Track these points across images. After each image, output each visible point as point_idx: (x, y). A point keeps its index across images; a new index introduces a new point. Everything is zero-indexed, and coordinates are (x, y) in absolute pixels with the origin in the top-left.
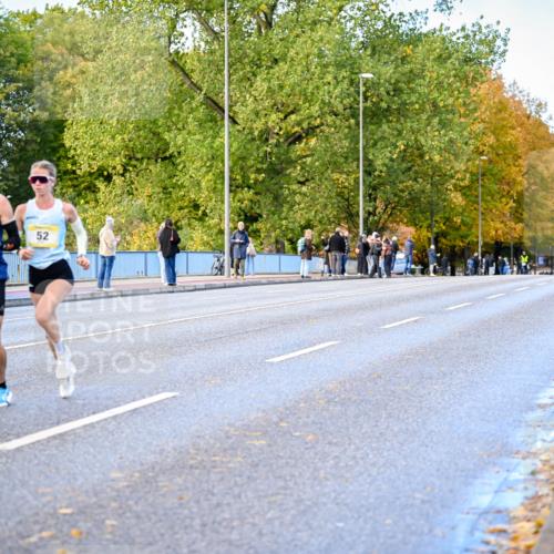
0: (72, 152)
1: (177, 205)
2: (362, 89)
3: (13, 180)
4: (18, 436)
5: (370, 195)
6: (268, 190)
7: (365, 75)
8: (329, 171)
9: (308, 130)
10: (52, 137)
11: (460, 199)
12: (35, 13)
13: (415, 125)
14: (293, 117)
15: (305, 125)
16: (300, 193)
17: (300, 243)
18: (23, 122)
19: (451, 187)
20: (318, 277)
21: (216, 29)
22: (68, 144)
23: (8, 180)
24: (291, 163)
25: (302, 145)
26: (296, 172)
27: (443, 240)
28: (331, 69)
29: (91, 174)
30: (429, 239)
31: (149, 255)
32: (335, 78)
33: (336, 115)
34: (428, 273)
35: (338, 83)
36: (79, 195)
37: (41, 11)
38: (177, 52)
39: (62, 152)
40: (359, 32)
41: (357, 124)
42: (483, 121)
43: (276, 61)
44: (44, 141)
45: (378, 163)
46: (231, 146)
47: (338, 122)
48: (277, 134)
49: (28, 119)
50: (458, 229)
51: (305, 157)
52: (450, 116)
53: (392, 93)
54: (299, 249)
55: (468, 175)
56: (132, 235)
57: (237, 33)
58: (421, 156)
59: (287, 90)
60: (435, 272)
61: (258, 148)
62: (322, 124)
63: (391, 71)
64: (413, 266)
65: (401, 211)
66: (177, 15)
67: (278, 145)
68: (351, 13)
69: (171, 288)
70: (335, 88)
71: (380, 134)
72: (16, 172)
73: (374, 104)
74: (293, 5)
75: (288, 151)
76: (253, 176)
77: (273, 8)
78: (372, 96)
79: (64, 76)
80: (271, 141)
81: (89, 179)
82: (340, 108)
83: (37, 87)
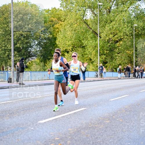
0: (58, 46)
1: (86, 59)
2: (134, 29)
4: (45, 119)
5: (136, 56)
7: (135, 25)
8: (126, 50)
10: (53, 42)
12: (49, 10)
14: (116, 36)
15: (119, 38)
16: (118, 56)
17: (118, 69)
18: (46, 38)
20: (123, 78)
21: (96, 13)
22: (57, 43)
23: (42, 53)
24: (116, 48)
25: (118, 43)
26: (117, 50)
28: (126, 23)
29: (63, 51)
32: (127, 26)
33: (127, 36)
37: (50, 9)
38: (86, 19)
39: (56, 45)
40: (133, 14)
41: (133, 38)
43: (111, 21)
44: (51, 43)
45: (138, 48)
46: (100, 44)
47: (128, 37)
48: (112, 40)
51: (119, 46)
53: (142, 30)
54: (118, 71)
57: (101, 14)
59: (114, 28)
61: (107, 44)
62: (124, 38)
63: (142, 24)
66: (85, 10)
67: (112, 43)
68: (131, 9)
69: (84, 81)
70: (127, 28)
71: (139, 41)
72: (44, 51)
73: (137, 32)
74: (116, 7)
75: (115, 45)
76: (105, 52)
77: (111, 7)
78: (137, 30)
79: (56, 26)
80: (110, 42)
81: (63, 52)
82: (128, 34)
83: (49, 29)
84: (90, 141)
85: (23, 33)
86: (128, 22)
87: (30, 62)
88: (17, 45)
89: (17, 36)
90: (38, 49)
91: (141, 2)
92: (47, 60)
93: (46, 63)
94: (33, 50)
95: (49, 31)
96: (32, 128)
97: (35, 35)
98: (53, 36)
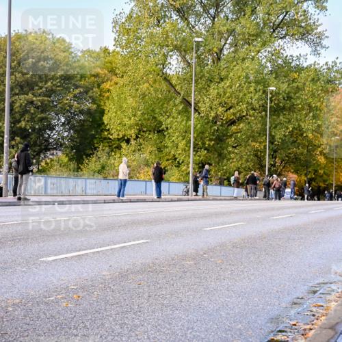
0: (108, 127)
1: (165, 158)
2: (269, 96)
3: (76, 142)
5: (273, 155)
6: (216, 150)
7: (270, 88)
8: (250, 141)
9: (239, 118)
10: (98, 118)
11: (323, 160)
13: (299, 117)
14: (231, 110)
15: (238, 115)
16: (233, 153)
17: (232, 179)
18: (83, 110)
19: (318, 153)
20: (242, 198)
21: (189, 61)
22: (106, 122)
23: (73, 141)
24: (231, 136)
25: (235, 127)
26: (231, 141)
27: (313, 183)
28: (253, 84)
29: (119, 139)
30: (305, 181)
31: (148, 183)
32: (255, 89)
33: (255, 110)
34: (304, 200)
35: (256, 92)
36: (112, 151)
39: (103, 127)
40: (269, 65)
41: (266, 115)
42: (337, 117)
43: (222, 80)
44: (94, 121)
45: (277, 137)
46: (195, 126)
47: (256, 114)
48: (222, 119)
49: (85, 108)
50: (322, 176)
51: (237, 133)
52: (318, 112)
53: (286, 99)
54: (232, 183)
55: (328, 147)
56: (139, 173)
57: (201, 62)
58: (302, 135)
59: (228, 94)
60: (307, 199)
61: (211, 127)
62: (247, 115)
63: (286, 87)
64: (296, 196)
65: (290, 165)
66: (168, 53)
67: (222, 125)
68: (265, 54)
69: (158, 200)
70: (255, 95)
71: (278, 121)
72: (78, 138)
73: (275, 104)
74: (233, 49)
75: (227, 129)
76: (207, 143)
77: (221, 50)
78: (275, 100)
79: (106, 86)
80: (218, 123)
81: (117, 142)
82: (257, 106)
83: (91, 91)
84: (144, 294)
85: (34, 99)
86: (257, 83)
87: (48, 161)
88: (20, 124)
89: (21, 104)
90: (66, 134)
91: (285, 40)
92: (84, 157)
93: (82, 164)
94: (55, 136)
95: (90, 97)
96: (24, 269)
97: (59, 103)
98: (99, 106)
